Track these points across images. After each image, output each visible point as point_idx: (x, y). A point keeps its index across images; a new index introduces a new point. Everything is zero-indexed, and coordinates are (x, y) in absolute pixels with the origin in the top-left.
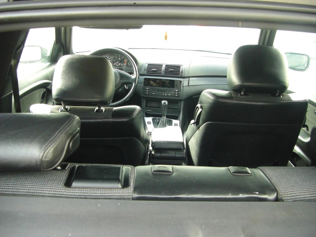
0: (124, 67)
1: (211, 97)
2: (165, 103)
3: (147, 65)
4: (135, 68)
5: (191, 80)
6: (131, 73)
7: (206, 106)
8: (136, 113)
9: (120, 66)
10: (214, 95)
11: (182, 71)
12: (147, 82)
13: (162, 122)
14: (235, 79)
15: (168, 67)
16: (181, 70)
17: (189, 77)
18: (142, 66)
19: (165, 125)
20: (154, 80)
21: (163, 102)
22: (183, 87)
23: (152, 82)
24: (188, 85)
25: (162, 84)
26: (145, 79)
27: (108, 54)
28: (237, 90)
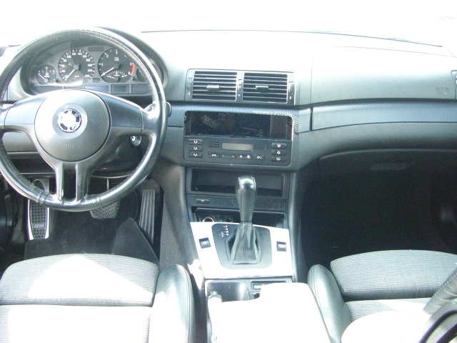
0: (130, 82)
2: (247, 186)
3: (192, 75)
5: (318, 113)
9: (120, 79)
11: (293, 89)
12: (196, 124)
13: (241, 239)
15: (250, 78)
16: (289, 86)
17: (311, 106)
18: (179, 77)
19: (252, 247)
21: (243, 181)
22: (297, 134)
24: (311, 129)
26: (188, 113)
27: (86, 48)
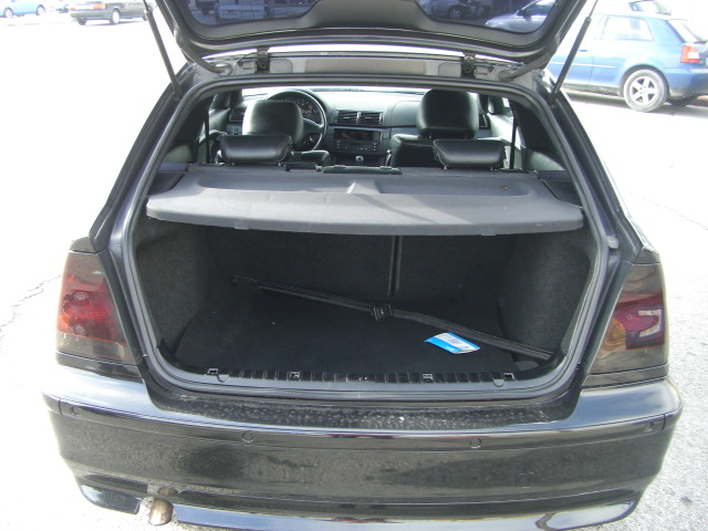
0: (310, 114)
1: (399, 141)
3: (338, 112)
4: (323, 116)
6: (319, 122)
7: (394, 150)
8: (324, 157)
10: (401, 139)
11: (382, 119)
12: (338, 133)
14: (422, 124)
16: (380, 118)
17: (391, 127)
18: (333, 111)
20: (348, 132)
22: (383, 139)
23: (344, 134)
25: (359, 135)
26: (336, 130)
28: (424, 134)
